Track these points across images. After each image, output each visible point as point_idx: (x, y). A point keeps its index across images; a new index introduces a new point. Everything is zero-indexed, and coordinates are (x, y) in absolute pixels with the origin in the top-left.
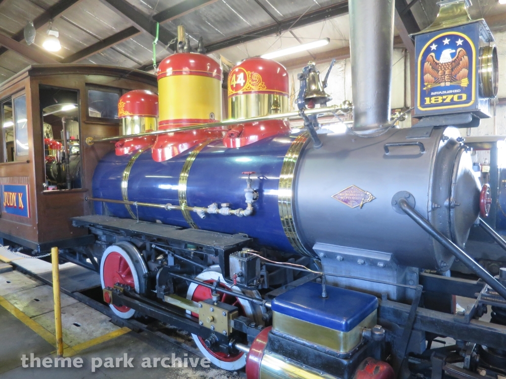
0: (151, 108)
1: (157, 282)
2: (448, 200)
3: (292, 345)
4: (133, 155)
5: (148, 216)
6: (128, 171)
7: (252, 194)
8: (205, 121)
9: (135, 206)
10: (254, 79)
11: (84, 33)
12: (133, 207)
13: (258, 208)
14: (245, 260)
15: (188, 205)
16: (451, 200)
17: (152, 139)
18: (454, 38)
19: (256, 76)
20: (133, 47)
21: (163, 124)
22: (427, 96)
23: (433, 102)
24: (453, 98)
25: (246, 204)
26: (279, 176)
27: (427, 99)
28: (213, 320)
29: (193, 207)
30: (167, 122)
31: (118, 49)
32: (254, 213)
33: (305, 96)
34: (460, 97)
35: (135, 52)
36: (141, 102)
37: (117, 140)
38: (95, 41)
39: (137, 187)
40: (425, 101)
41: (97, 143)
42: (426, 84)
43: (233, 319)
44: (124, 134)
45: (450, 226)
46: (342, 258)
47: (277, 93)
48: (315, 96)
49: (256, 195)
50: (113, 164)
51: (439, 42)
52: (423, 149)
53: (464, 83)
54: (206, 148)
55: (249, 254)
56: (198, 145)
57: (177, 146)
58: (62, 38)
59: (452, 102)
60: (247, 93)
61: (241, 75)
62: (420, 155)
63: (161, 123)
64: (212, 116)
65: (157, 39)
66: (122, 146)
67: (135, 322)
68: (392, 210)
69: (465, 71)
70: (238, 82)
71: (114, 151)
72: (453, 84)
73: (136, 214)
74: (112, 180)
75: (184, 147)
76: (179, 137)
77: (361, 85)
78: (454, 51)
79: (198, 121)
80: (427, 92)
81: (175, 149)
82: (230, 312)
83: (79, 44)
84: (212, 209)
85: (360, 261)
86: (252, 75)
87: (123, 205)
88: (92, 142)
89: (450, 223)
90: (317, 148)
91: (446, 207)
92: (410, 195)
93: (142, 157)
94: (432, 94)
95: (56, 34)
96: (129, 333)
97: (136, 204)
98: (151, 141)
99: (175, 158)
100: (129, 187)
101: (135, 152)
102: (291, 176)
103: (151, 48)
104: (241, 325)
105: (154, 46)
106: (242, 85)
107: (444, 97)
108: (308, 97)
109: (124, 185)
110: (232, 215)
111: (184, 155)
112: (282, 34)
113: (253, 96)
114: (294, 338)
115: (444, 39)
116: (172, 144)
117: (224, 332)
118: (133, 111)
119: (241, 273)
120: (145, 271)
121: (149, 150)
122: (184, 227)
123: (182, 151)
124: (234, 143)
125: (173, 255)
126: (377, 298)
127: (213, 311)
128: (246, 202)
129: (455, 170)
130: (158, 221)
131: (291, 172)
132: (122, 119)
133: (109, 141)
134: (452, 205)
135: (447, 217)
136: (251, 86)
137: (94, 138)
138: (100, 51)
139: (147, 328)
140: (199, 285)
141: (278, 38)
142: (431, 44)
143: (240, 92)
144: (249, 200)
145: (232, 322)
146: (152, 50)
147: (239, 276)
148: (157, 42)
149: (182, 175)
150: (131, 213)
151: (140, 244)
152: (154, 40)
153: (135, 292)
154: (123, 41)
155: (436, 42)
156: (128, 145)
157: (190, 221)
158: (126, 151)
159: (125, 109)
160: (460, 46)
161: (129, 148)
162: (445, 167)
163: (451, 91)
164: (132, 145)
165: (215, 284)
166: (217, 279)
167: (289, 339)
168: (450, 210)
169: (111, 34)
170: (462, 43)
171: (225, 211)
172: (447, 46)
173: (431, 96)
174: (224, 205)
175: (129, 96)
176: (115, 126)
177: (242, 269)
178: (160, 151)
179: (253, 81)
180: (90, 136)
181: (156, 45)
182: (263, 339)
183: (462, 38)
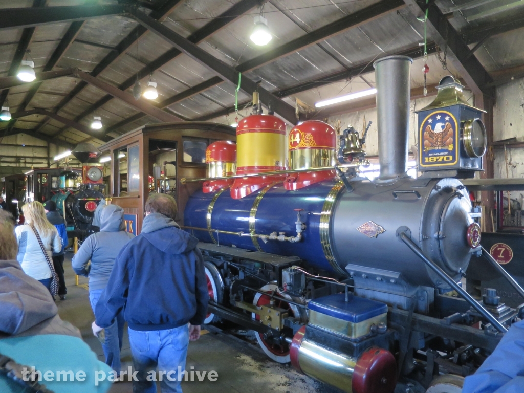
0: (230, 155)
1: (231, 291)
2: (437, 233)
3: (321, 333)
4: (216, 193)
5: (226, 241)
6: (212, 206)
7: (301, 226)
8: (272, 168)
9: (216, 233)
10: (307, 138)
11: (177, 82)
12: (215, 234)
13: (305, 236)
14: (293, 273)
15: (256, 233)
16: (440, 234)
17: (232, 181)
18: (443, 115)
19: (309, 135)
20: (218, 93)
21: (240, 170)
22: (426, 157)
23: (430, 161)
24: (443, 159)
25: (297, 233)
26: (320, 212)
27: (426, 158)
28: (270, 319)
29: (259, 234)
30: (243, 168)
31: (205, 94)
32: (302, 240)
33: (344, 152)
34: (448, 158)
35: (219, 97)
36: (224, 150)
37: (204, 181)
38: (186, 88)
39: (218, 218)
40: (425, 160)
41: (189, 183)
42: (425, 147)
43: (284, 318)
44: (210, 176)
45: (440, 253)
46: (366, 276)
47: (326, 148)
48: (352, 152)
49: (304, 226)
50: (201, 199)
51: (434, 117)
52: (419, 196)
53: (451, 148)
54: (271, 189)
55: (296, 270)
56: (266, 186)
57: (250, 187)
58: (159, 88)
59: (443, 162)
60: (303, 148)
61: (298, 135)
62: (417, 200)
63: (238, 169)
64: (277, 164)
65: (239, 87)
66: (208, 185)
67: (212, 327)
68: (396, 239)
69: (451, 139)
70: (295, 140)
71: (202, 189)
72: (443, 148)
73: (217, 240)
74: (199, 212)
75: (255, 188)
76: (252, 181)
77: (385, 145)
78: (443, 124)
79: (266, 167)
80: (426, 153)
81: (249, 189)
82: (282, 313)
83: (172, 91)
84: (273, 236)
85: (378, 279)
86: (305, 135)
87: (208, 232)
88: (185, 182)
89: (440, 250)
90: (350, 193)
91: (436, 238)
92: (408, 229)
93: (223, 194)
94: (430, 155)
95: (155, 85)
96: (208, 334)
97: (217, 231)
98: (231, 182)
99: (248, 196)
100: (212, 219)
101: (218, 190)
102: (329, 213)
103: (234, 93)
104: (289, 322)
105: (236, 93)
106: (298, 142)
107: (438, 157)
108: (346, 153)
109: (209, 216)
110: (287, 241)
111: (255, 195)
112: (352, 79)
113: (307, 151)
114: (322, 328)
115: (437, 116)
116: (247, 186)
117: (277, 328)
118: (217, 158)
119: (290, 283)
120: (222, 285)
121: (228, 189)
122: (253, 250)
123: (253, 191)
124: (292, 186)
125: (243, 271)
126: (387, 305)
127: (270, 312)
128: (297, 231)
129: (444, 211)
130: (233, 246)
131: (329, 210)
132: (208, 164)
133: (198, 181)
134: (440, 237)
135: (437, 246)
136: (304, 143)
137: (187, 179)
138: (189, 97)
139: (222, 332)
140: (263, 294)
141: (348, 83)
142: (428, 119)
143: (297, 147)
144: (299, 230)
145: (283, 321)
146: (235, 95)
147: (288, 285)
148: (239, 89)
149: (253, 209)
150: (213, 239)
151: (219, 263)
152: (236, 88)
153: (214, 301)
154: (210, 88)
155: (431, 117)
156: (212, 185)
157: (258, 247)
158: (211, 189)
159: (211, 156)
160: (447, 121)
161: (213, 187)
162: (436, 208)
163: (442, 154)
164: (216, 185)
165: (273, 293)
166: (274, 290)
167: (319, 329)
168: (439, 242)
169: (199, 82)
170: (449, 119)
171: (282, 238)
172: (439, 121)
173: (429, 157)
174: (281, 233)
175: (214, 146)
176: (203, 169)
177: (290, 280)
178: (236, 191)
179: (306, 139)
180: (184, 177)
181: (238, 93)
182: (303, 332)
183: (449, 116)
